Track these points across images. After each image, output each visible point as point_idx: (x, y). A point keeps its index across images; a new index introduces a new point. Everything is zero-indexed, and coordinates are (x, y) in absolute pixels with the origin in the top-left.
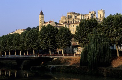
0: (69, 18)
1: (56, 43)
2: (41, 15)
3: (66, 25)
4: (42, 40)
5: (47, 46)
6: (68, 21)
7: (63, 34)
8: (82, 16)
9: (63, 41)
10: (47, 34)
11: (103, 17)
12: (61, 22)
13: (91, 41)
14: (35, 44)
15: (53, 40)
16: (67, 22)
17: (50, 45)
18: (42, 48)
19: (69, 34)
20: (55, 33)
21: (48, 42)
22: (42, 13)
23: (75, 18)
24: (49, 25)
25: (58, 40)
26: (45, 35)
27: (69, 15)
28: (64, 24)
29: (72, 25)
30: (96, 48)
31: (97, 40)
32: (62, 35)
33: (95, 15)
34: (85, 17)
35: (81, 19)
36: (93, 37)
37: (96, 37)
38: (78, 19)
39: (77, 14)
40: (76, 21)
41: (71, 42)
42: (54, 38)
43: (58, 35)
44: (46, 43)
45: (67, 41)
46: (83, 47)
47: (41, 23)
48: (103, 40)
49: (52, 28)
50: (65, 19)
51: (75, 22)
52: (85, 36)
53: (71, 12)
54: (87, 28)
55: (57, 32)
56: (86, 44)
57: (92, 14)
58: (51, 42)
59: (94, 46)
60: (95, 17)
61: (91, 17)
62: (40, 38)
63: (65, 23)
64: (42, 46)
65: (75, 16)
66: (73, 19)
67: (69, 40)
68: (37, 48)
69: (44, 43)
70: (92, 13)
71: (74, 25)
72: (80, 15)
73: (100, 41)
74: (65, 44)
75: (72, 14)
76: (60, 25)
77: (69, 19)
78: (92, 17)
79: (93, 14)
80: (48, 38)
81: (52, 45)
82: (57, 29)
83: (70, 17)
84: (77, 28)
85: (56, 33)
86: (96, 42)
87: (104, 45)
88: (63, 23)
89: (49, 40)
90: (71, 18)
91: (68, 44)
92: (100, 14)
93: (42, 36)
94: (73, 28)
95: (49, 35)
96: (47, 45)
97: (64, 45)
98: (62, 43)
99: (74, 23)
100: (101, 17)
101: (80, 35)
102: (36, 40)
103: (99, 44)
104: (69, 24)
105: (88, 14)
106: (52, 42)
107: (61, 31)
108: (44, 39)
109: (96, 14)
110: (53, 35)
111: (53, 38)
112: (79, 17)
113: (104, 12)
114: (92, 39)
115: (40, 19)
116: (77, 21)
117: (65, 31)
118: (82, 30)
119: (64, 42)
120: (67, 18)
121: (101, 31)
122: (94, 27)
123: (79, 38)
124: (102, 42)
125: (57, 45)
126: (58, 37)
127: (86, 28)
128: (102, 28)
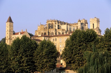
0: (49, 28)
1: (35, 63)
2: (9, 23)
3: (46, 38)
4: (14, 58)
5: (21, 68)
6: (49, 32)
7: (45, 50)
8: (69, 26)
9: (45, 60)
10: (21, 50)
11: (97, 28)
12: (37, 33)
13: (89, 61)
14: (2, 65)
15: (29, 59)
16: (47, 34)
17: (26, 66)
18: (14, 71)
19: (53, 51)
20: (33, 49)
21: (23, 62)
22: (10, 20)
23: (58, 28)
24: (24, 37)
25: (38, 59)
26: (18, 52)
27: (49, 24)
28: (42, 36)
29: (54, 38)
30: (96, 71)
31: (98, 60)
32: (44, 52)
33: (86, 25)
34: (72, 27)
35: (66, 30)
36: (93, 56)
37: (96, 56)
38: (63, 30)
39: (61, 23)
40: (59, 33)
41: (56, 63)
42: (32, 56)
43: (38, 52)
44: (20, 63)
45: (50, 61)
46: (76, 69)
47: (9, 33)
48: (106, 60)
49: (29, 42)
50: (44, 29)
51: (57, 34)
52: (78, 54)
53: (53, 20)
54: (82, 42)
55: (36, 47)
56: (80, 66)
57: (82, 24)
58: (27, 62)
59: (94, 69)
60: (86, 27)
61: (80, 27)
62: (10, 55)
63: (44, 35)
64: (14, 67)
65: (58, 26)
66: (56, 30)
67: (53, 60)
68: (5, 70)
69: (17, 63)
70: (82, 22)
71: (57, 38)
72: (65, 24)
73: (102, 62)
74: (48, 65)
75: (54, 23)
76: (36, 38)
77: (49, 30)
78: (82, 28)
79: (84, 23)
80: (23, 55)
81: (28, 67)
82: (36, 44)
83: (51, 26)
84: (67, 43)
85: (35, 49)
86: (97, 63)
87: (108, 68)
88: (40, 35)
89: (25, 59)
90: (52, 28)
91: (52, 65)
92: (93, 24)
93: (13, 53)
94: (56, 42)
95: (25, 51)
96: (21, 66)
97: (46, 67)
98: (43, 63)
99: (56, 36)
100: (95, 27)
101: (72, 52)
102: (5, 58)
103: (101, 65)
104: (49, 37)
105: (77, 24)
106: (29, 62)
107: (42, 46)
108: (17, 57)
109: (87, 23)
110: (31, 51)
111: (30, 56)
112: (64, 27)
113: (98, 21)
114: (92, 58)
115: (8, 29)
116: (61, 32)
117: (48, 46)
118: (75, 45)
119: (47, 62)
120: (47, 28)
121: (103, 48)
122: (91, 41)
123: (70, 57)
124: (104, 63)
125: (35, 66)
126: (38, 55)
127: (80, 42)
128: (104, 43)
